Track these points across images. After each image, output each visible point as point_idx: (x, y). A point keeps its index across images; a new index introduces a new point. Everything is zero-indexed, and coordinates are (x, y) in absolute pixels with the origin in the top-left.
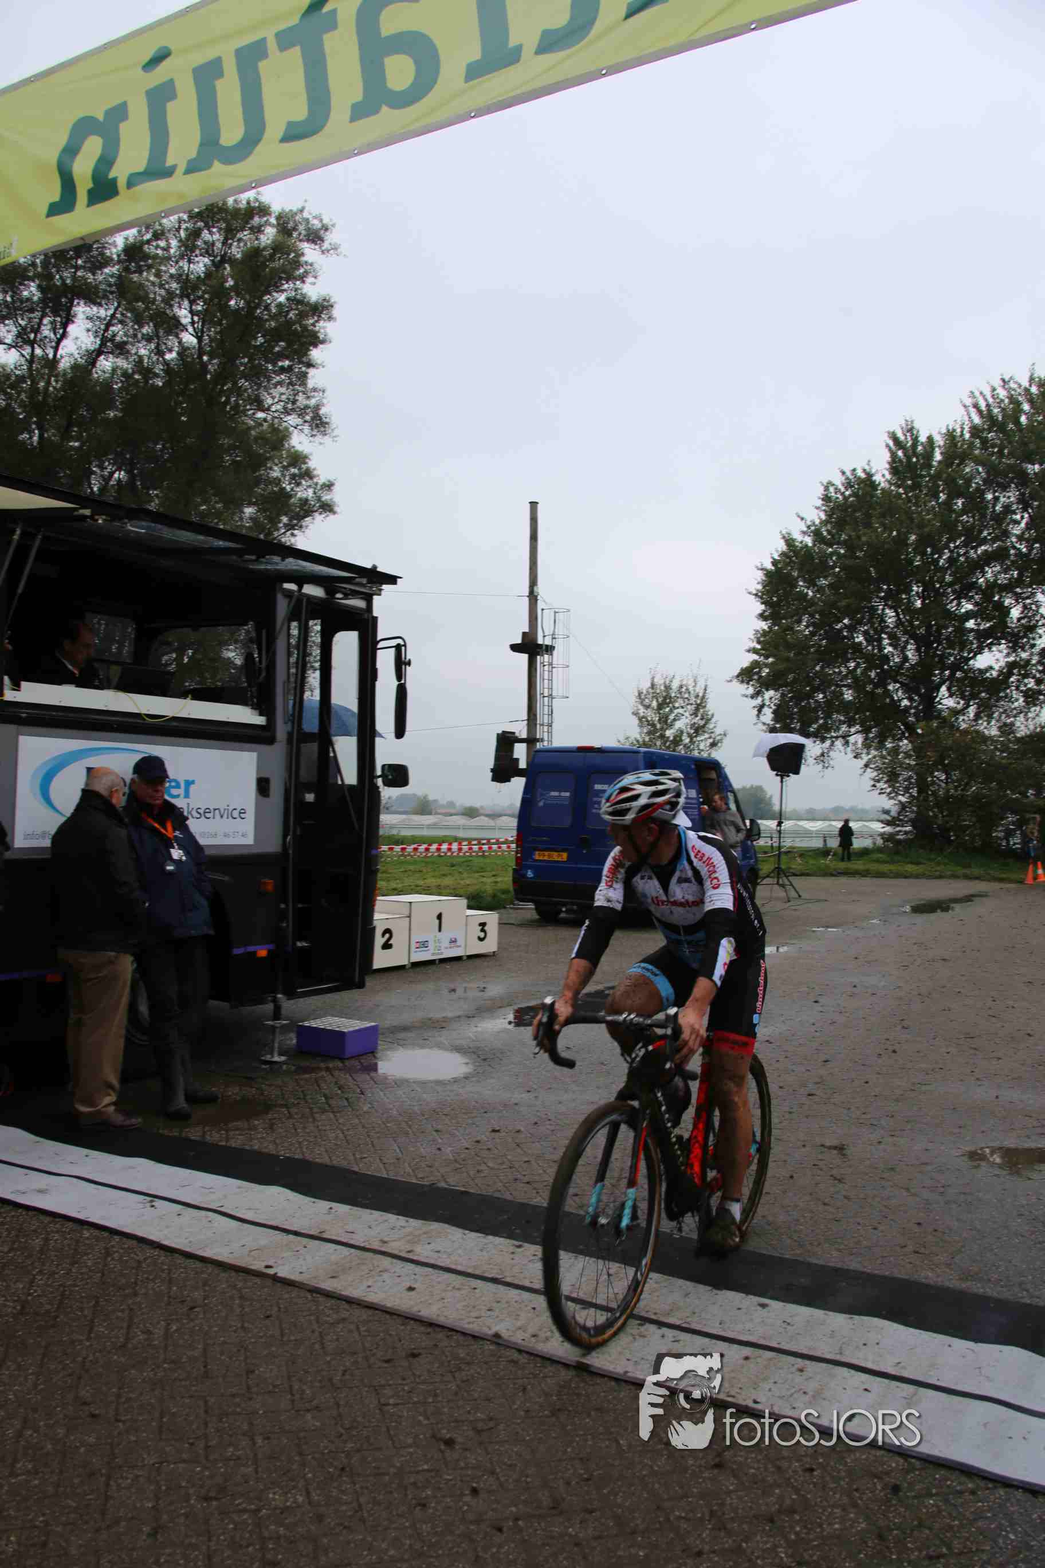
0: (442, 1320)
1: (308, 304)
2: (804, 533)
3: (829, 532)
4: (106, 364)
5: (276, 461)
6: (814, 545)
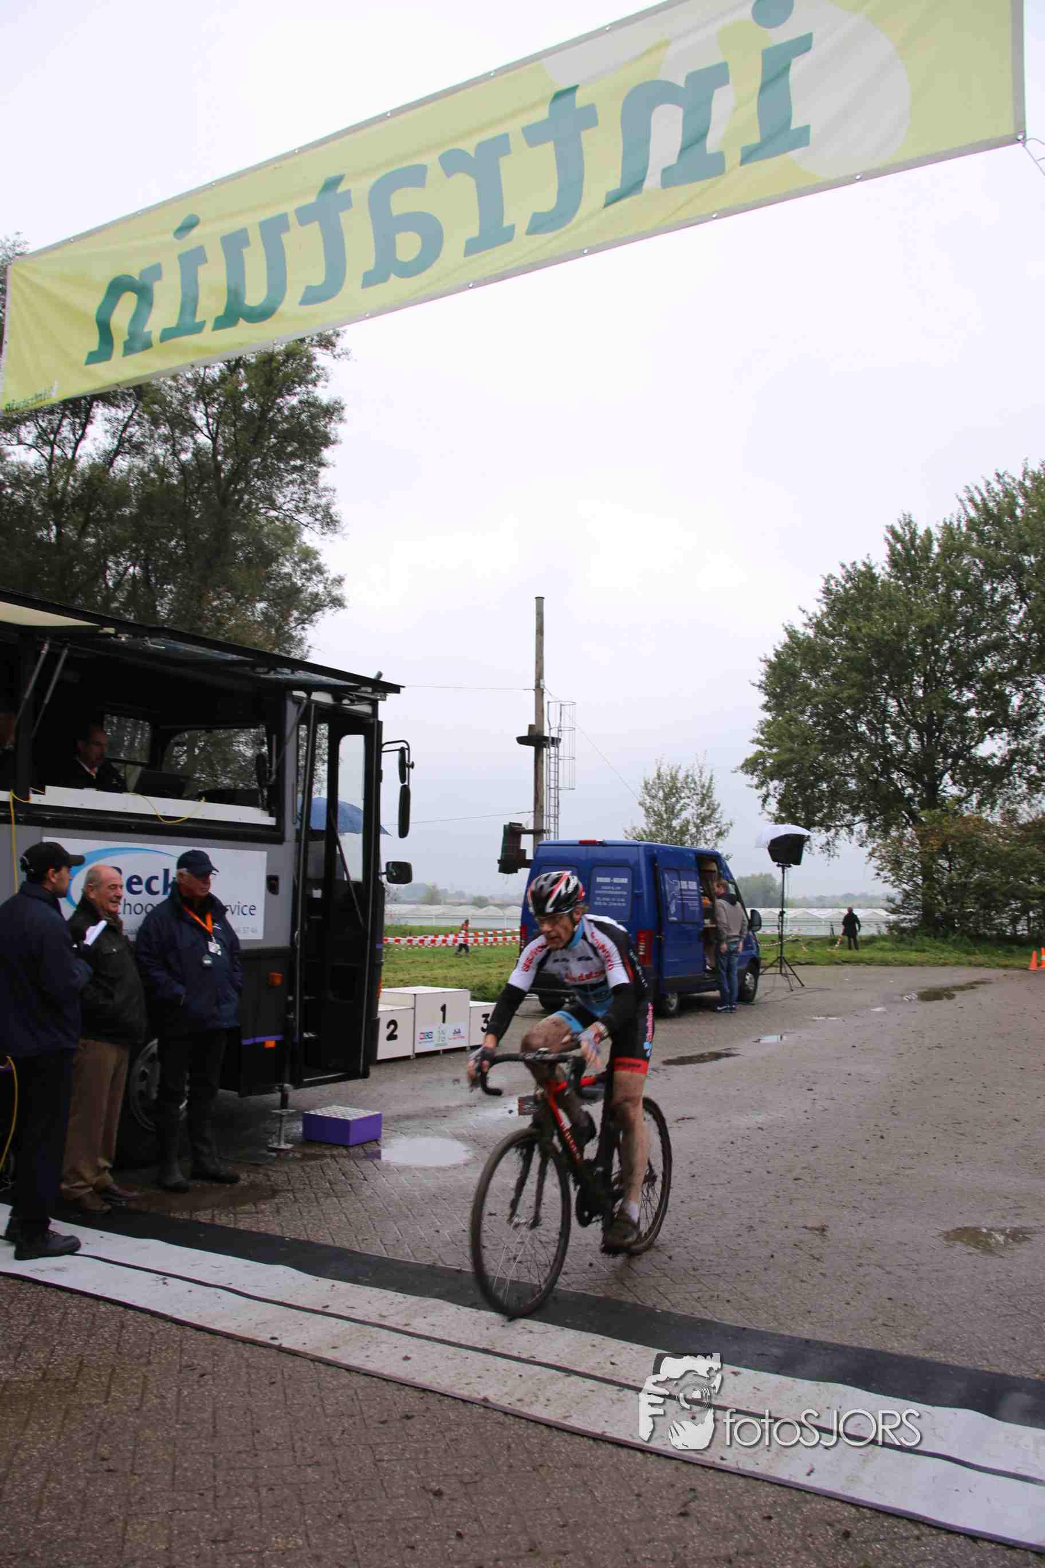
0: (435, 1387)
1: (320, 406)
2: (805, 625)
3: (831, 624)
4: (122, 463)
5: (288, 557)
6: (816, 636)
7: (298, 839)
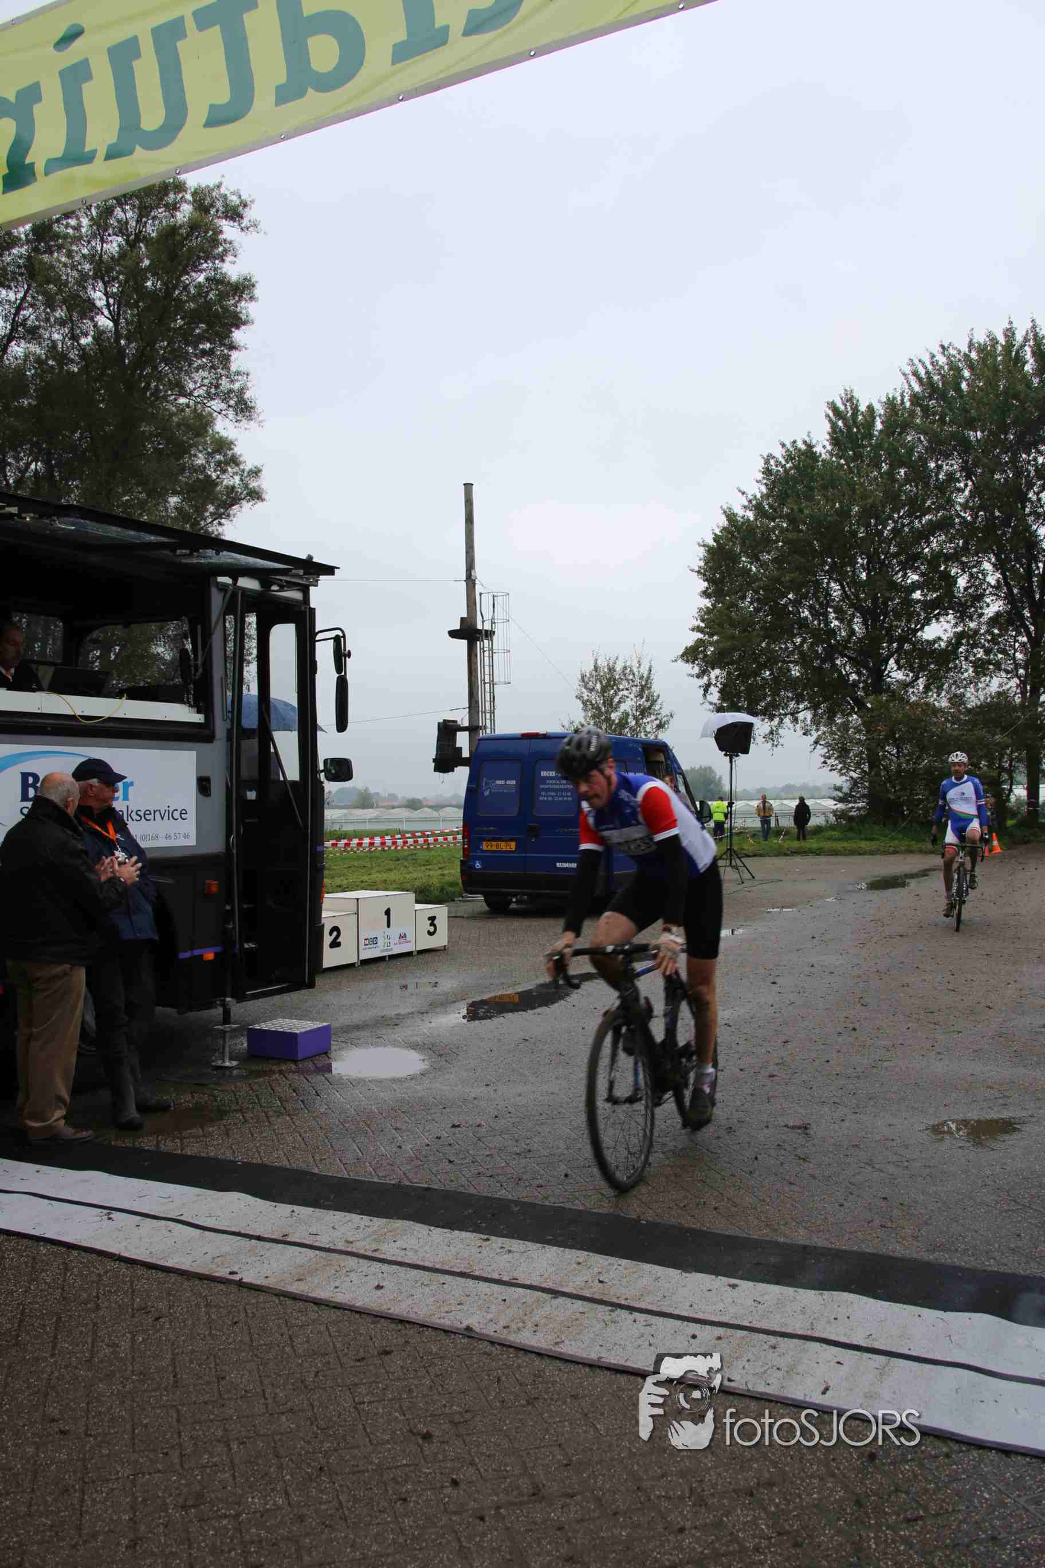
1: (228, 284)
2: (745, 507)
3: (771, 506)
4: (17, 350)
5: (200, 448)
6: (756, 520)
7: (230, 739)
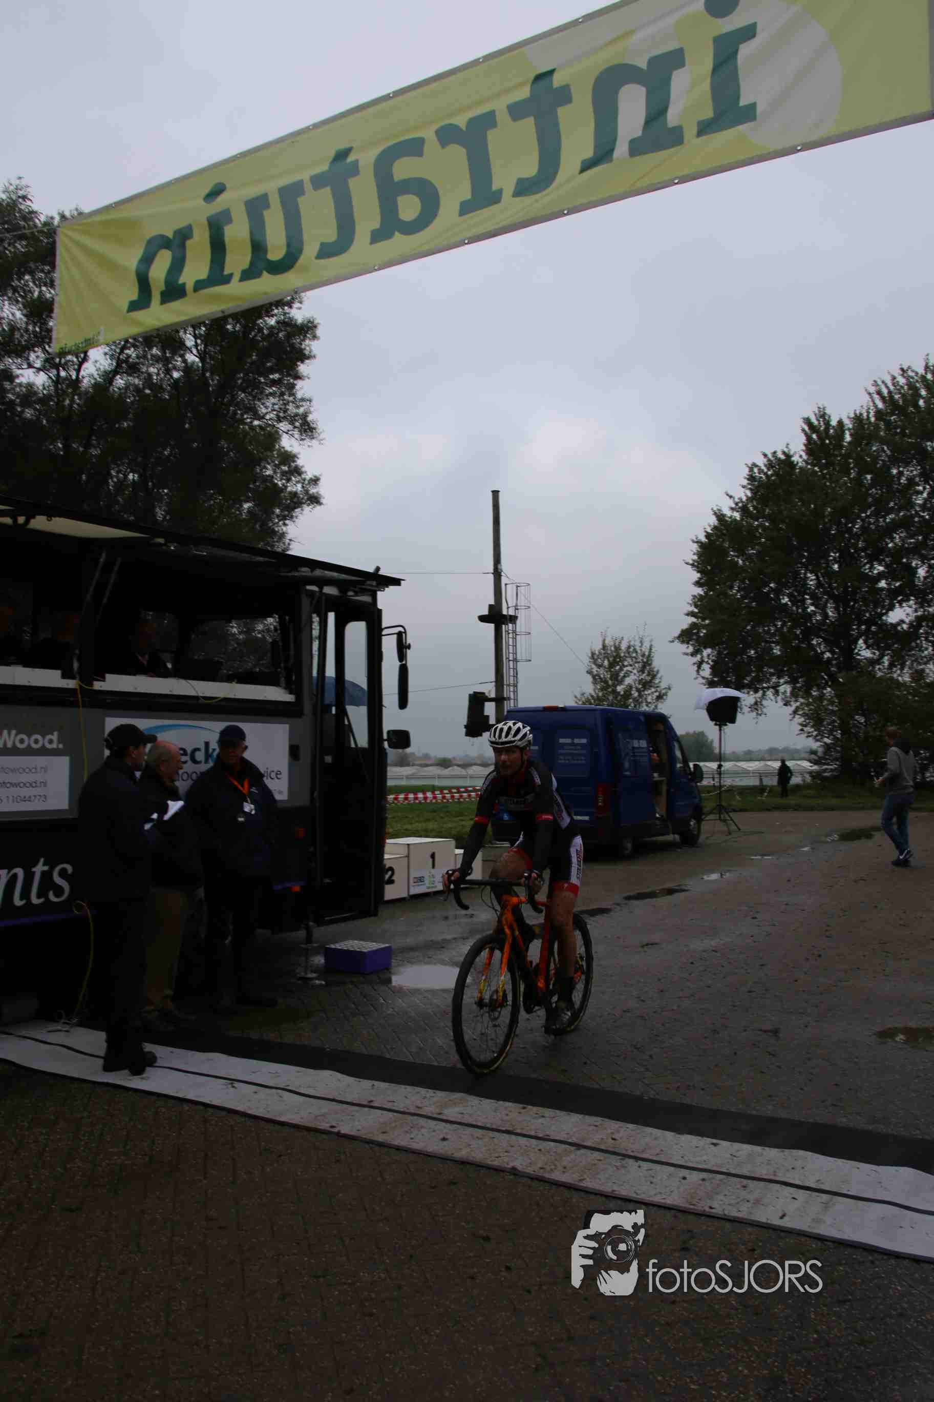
0: (472, 1160)
1: (295, 325)
2: (732, 509)
3: (755, 508)
4: (120, 382)
5: (269, 460)
6: (742, 519)
7: (315, 714)
